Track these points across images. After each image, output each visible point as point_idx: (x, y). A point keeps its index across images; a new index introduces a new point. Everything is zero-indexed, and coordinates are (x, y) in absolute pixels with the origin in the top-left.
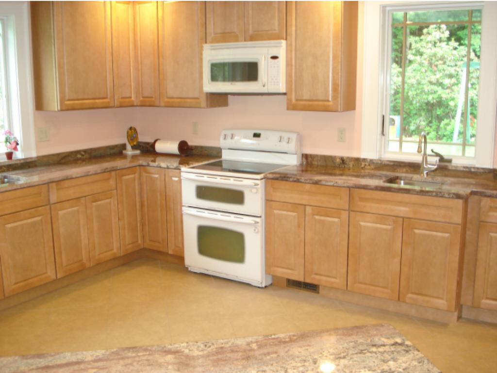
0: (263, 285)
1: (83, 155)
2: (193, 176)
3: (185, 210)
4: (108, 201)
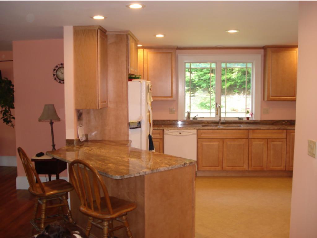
4: (281, 143)
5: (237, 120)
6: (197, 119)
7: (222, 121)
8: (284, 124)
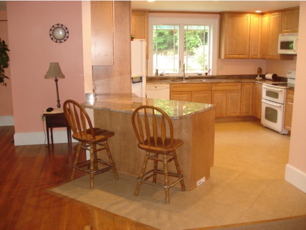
0: (282, 133)
1: (237, 77)
2: (265, 87)
3: (263, 100)
4: (237, 94)
5: (197, 75)
6: (163, 75)
7: (186, 76)
8: (235, 78)
